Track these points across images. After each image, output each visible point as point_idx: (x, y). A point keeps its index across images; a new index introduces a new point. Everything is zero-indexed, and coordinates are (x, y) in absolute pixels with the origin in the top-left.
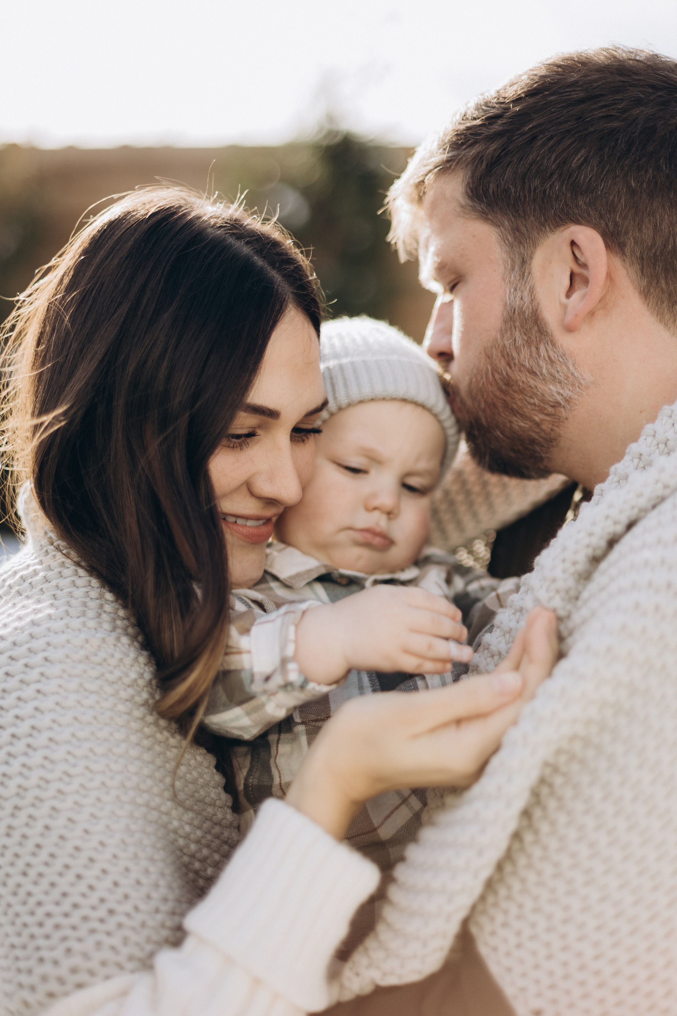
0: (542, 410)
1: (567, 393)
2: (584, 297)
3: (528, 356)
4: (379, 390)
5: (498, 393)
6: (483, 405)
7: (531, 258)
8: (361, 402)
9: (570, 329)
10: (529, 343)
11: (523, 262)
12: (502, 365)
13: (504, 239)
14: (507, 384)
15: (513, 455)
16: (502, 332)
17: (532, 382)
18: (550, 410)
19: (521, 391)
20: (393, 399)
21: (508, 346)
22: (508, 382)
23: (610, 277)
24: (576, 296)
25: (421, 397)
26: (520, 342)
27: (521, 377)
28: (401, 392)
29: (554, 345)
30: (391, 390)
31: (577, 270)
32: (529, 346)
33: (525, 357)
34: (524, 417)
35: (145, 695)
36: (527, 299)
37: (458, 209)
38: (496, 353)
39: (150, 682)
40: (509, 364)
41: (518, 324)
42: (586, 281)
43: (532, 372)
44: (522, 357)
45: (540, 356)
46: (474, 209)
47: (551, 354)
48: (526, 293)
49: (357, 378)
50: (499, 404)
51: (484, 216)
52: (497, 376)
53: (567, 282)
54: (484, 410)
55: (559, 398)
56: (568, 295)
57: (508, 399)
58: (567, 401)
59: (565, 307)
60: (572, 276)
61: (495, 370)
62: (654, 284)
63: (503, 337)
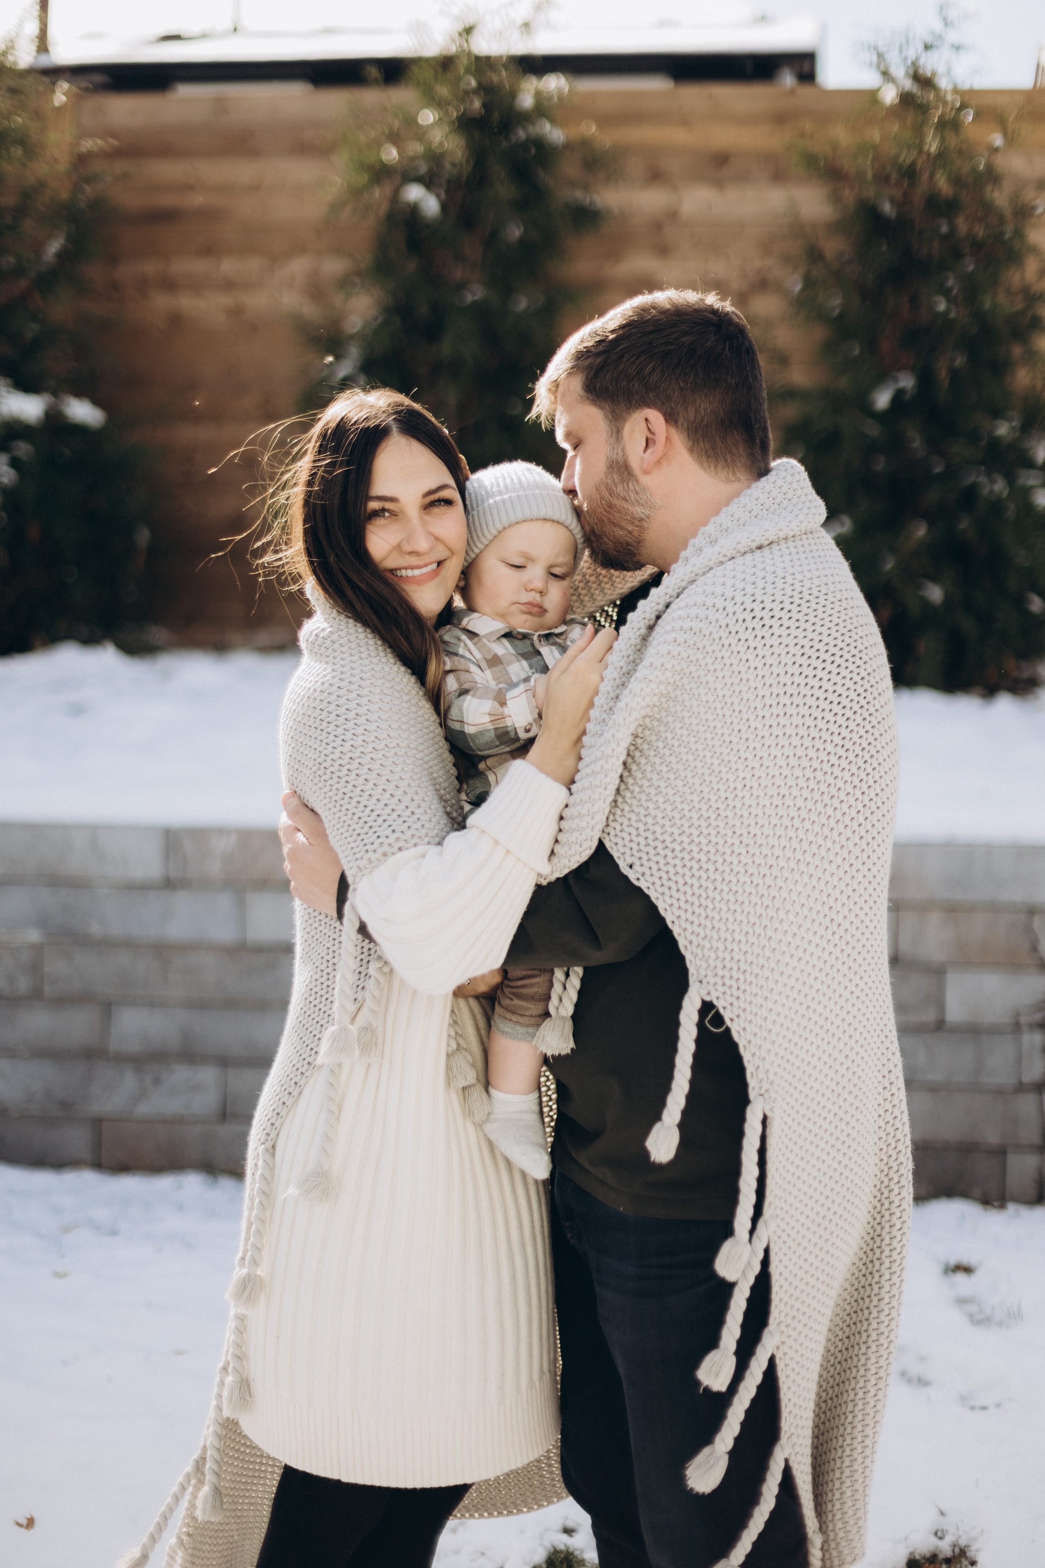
0: (632, 523)
1: (647, 512)
2: (653, 453)
3: (622, 490)
4: (528, 514)
5: (605, 513)
7: (623, 429)
8: (517, 523)
9: (646, 472)
10: (622, 481)
11: (618, 431)
12: (606, 495)
13: (606, 416)
14: (610, 507)
15: (615, 553)
16: (606, 475)
17: (625, 506)
18: (637, 523)
19: (619, 512)
20: (538, 519)
21: (609, 483)
22: (610, 506)
23: (668, 438)
24: (649, 452)
25: (556, 517)
26: (617, 480)
27: (618, 503)
28: (542, 515)
29: (637, 481)
30: (536, 514)
31: (650, 436)
32: (623, 483)
33: (620, 489)
34: (622, 528)
36: (620, 454)
37: (579, 399)
38: (603, 488)
40: (610, 494)
41: (615, 470)
42: (654, 442)
43: (626, 500)
45: (629, 489)
46: (588, 398)
47: (636, 487)
48: (620, 451)
49: (514, 507)
50: (605, 519)
51: (595, 403)
52: (603, 502)
53: (644, 443)
54: (596, 524)
55: (642, 516)
56: (645, 452)
57: (611, 517)
58: (648, 517)
59: (642, 459)
60: (647, 440)
61: (602, 498)
62: (696, 444)
63: (606, 477)
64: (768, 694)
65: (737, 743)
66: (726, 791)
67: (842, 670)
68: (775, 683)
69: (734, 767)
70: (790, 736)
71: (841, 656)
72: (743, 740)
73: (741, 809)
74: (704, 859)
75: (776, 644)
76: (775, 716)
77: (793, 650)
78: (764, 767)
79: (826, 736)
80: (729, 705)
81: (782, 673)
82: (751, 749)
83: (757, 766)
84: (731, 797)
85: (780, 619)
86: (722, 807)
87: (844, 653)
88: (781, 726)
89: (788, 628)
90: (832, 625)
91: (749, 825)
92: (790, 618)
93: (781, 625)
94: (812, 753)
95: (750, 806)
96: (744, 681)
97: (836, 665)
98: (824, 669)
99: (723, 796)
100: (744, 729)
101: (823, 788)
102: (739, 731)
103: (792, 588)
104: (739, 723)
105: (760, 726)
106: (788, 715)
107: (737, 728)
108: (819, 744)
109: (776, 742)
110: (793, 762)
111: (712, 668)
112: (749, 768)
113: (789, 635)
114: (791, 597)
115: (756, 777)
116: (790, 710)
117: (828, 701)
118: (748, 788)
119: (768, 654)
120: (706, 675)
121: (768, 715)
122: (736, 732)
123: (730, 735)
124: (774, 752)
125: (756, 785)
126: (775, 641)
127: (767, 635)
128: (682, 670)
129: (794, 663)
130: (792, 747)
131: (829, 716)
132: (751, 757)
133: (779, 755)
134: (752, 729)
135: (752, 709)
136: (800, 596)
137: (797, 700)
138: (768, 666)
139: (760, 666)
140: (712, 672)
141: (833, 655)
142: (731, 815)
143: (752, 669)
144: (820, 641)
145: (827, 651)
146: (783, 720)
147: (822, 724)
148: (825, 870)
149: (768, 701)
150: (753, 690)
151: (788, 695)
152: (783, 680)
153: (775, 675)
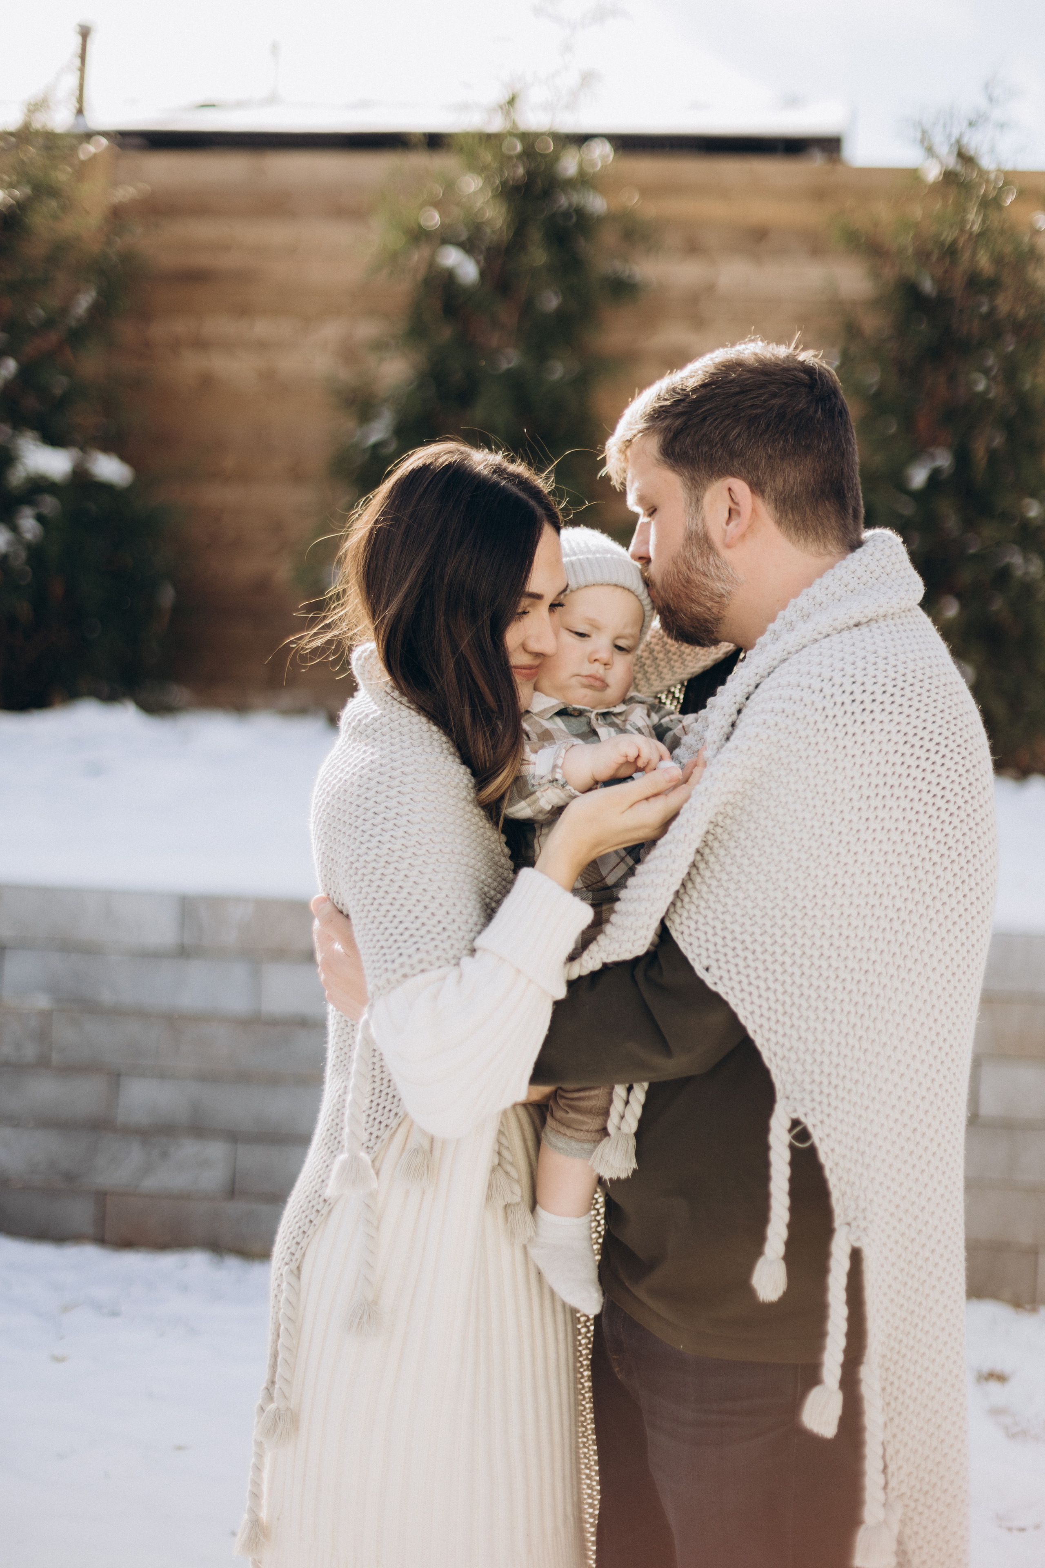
0: (712, 599)
1: (728, 588)
2: (737, 525)
3: (701, 564)
4: (599, 578)
5: (682, 588)
6: (672, 596)
7: (703, 498)
8: (586, 586)
9: (728, 546)
10: (702, 554)
11: (698, 500)
12: (684, 569)
13: (685, 485)
14: (688, 582)
15: (692, 630)
16: (684, 547)
17: (704, 581)
18: (717, 599)
19: (697, 587)
20: (609, 585)
21: (688, 556)
22: (688, 581)
23: (754, 511)
24: (732, 524)
25: (627, 584)
26: (696, 554)
27: (696, 577)
28: (614, 580)
29: (718, 555)
30: (607, 578)
31: (733, 506)
32: (702, 557)
34: (700, 604)
35: (465, 794)
36: (700, 526)
37: (655, 461)
38: (680, 562)
39: (467, 786)
40: (689, 569)
41: (694, 542)
42: (739, 513)
43: (705, 574)
44: (698, 563)
45: (709, 563)
46: (665, 462)
47: (717, 562)
48: (699, 522)
49: (583, 570)
50: (683, 595)
51: (672, 468)
52: (681, 576)
53: (726, 515)
54: (672, 600)
55: (723, 592)
56: (728, 523)
57: (688, 592)
58: (729, 593)
59: (725, 531)
60: (730, 511)
61: (679, 572)
62: (784, 516)
63: (684, 550)
64: (865, 785)
65: (829, 837)
66: (814, 888)
67: (946, 761)
68: (874, 773)
69: (824, 862)
70: (889, 831)
71: (946, 746)
72: (836, 834)
73: (831, 908)
74: (789, 961)
75: (877, 730)
76: (872, 809)
77: (895, 737)
78: (859, 864)
79: (928, 831)
80: (821, 795)
81: (883, 762)
82: (844, 843)
83: (851, 861)
84: (820, 895)
85: (882, 703)
86: (809, 906)
87: (950, 742)
88: (879, 819)
89: (890, 713)
90: (937, 711)
91: (840, 926)
92: (893, 702)
93: (883, 710)
94: (913, 850)
95: (842, 905)
96: (840, 770)
97: (940, 754)
98: (927, 759)
99: (811, 893)
100: (836, 821)
101: (925, 888)
102: (831, 823)
103: (894, 669)
104: (831, 815)
105: (855, 819)
106: (887, 808)
107: (828, 820)
108: (920, 840)
109: (873, 836)
110: (892, 858)
111: (804, 755)
112: (842, 864)
113: (891, 720)
114: (894, 680)
115: (849, 874)
116: (890, 802)
117: (931, 794)
118: (839, 885)
119: (868, 741)
120: (797, 762)
121: (864, 807)
122: (827, 825)
123: (820, 827)
124: (870, 847)
125: (848, 883)
126: (876, 726)
127: (868, 721)
128: (771, 754)
129: (896, 751)
130: (891, 842)
131: (932, 810)
132: (843, 852)
133: (876, 851)
134: (846, 822)
135: (847, 800)
136: (903, 678)
137: (898, 792)
138: (867, 754)
139: (858, 753)
140: (804, 759)
141: (938, 744)
142: (819, 914)
143: (850, 757)
144: (924, 728)
145: (931, 740)
146: (881, 814)
147: (924, 819)
148: (928, 978)
149: (866, 792)
150: (849, 779)
151: (888, 786)
152: (883, 769)
153: (874, 764)
